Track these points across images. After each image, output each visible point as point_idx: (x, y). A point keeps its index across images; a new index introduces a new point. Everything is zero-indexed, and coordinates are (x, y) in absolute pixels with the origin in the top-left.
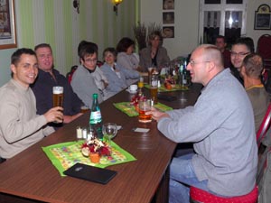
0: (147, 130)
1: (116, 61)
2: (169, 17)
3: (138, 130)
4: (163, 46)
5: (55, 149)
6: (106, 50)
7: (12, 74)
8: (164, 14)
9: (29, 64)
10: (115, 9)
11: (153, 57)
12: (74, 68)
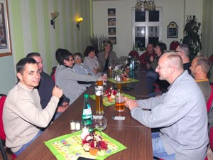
0: (123, 118)
1: (82, 62)
2: (112, 30)
3: (116, 118)
4: (113, 50)
5: (56, 143)
7: (19, 80)
8: (109, 29)
9: (33, 72)
10: (78, 26)
11: (106, 58)
12: (54, 69)
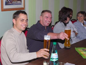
6: (79, 13)
